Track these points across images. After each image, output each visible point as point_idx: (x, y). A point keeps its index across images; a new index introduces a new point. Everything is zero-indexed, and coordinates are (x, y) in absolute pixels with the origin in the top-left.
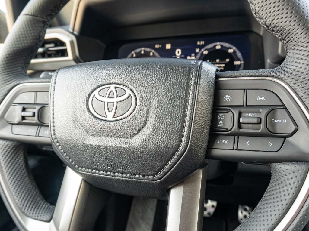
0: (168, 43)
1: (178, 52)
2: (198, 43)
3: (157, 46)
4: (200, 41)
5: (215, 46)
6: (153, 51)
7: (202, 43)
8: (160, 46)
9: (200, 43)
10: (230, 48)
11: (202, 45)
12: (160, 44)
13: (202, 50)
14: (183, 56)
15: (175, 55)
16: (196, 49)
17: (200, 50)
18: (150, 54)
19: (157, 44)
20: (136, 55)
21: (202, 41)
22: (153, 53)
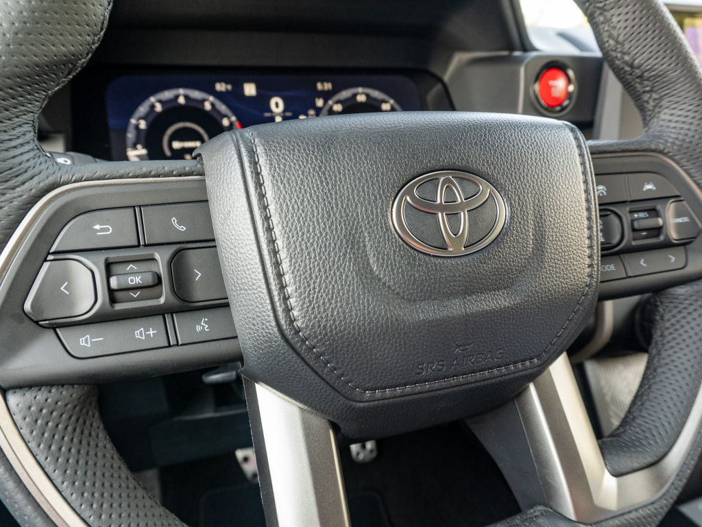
0: (249, 81)
1: (277, 105)
2: (319, 86)
3: (220, 87)
4: (322, 82)
5: (355, 96)
6: (211, 98)
7: (328, 86)
8: (229, 87)
9: (323, 86)
10: (385, 102)
11: (328, 91)
12: (227, 83)
13: (330, 102)
14: (289, 114)
15: (270, 111)
16: (317, 100)
17: (325, 102)
18: (203, 106)
19: (220, 81)
20: (163, 107)
21: (328, 82)
22: (213, 105)
